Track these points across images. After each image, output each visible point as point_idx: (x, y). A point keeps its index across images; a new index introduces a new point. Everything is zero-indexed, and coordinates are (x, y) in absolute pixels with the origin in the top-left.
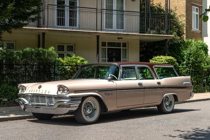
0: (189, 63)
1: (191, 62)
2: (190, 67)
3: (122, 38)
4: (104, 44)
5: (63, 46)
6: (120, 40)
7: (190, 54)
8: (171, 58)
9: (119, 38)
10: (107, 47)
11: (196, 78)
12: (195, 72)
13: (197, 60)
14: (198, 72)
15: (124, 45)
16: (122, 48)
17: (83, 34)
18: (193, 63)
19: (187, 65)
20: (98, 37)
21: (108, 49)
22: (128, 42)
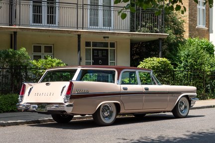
0: (187, 66)
1: (189, 64)
2: (188, 69)
3: (108, 37)
4: (88, 44)
5: (41, 46)
6: (106, 39)
7: (188, 55)
8: (165, 59)
9: (104, 37)
10: (92, 48)
11: (196, 83)
12: (194, 75)
13: (196, 62)
14: (198, 75)
15: (112, 45)
16: (109, 48)
17: (63, 33)
18: (192, 65)
19: (185, 69)
20: (79, 36)
21: (93, 49)
22: (117, 42)
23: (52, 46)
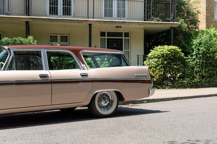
0: (199, 54)
1: (201, 52)
2: (201, 57)
3: (120, 27)
4: (103, 34)
5: (57, 36)
7: (200, 44)
9: (117, 27)
10: (106, 37)
11: (209, 70)
12: (206, 63)
13: (209, 50)
14: (211, 63)
16: (123, 38)
18: (204, 54)
19: (197, 56)
20: (90, 25)
21: (107, 39)
22: (130, 32)
23: (68, 36)
